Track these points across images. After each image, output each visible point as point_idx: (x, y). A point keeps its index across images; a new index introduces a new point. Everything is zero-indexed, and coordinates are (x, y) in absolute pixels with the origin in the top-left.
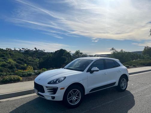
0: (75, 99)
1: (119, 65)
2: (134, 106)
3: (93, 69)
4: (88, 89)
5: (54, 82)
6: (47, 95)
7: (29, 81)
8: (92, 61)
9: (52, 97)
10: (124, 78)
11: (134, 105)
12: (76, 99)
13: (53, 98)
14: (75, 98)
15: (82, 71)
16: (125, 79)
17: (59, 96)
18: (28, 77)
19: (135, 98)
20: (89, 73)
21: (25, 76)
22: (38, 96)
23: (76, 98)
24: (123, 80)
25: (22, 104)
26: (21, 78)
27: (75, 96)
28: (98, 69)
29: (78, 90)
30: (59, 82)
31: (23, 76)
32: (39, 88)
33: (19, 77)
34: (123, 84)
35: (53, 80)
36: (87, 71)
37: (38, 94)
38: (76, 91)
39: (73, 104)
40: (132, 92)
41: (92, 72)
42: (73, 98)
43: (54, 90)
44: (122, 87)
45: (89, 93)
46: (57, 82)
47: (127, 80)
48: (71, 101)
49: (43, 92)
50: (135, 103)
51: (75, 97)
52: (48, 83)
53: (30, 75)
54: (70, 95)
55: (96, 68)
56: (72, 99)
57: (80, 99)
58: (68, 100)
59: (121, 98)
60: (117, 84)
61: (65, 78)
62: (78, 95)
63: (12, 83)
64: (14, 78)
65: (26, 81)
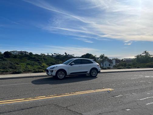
4: (69, 72)
9: (51, 74)
10: (95, 70)
15: (67, 64)
17: (54, 73)
20: (70, 65)
28: (74, 64)
29: (63, 72)
30: (54, 68)
41: (71, 65)
43: (52, 71)
49: (48, 72)
57: (64, 76)
58: (58, 76)
61: (57, 66)
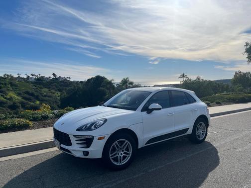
0: (122, 156)
1: (195, 101)
2: (218, 166)
3: (152, 106)
4: (143, 138)
5: (88, 128)
6: (76, 149)
7: (44, 127)
8: (151, 93)
9: (84, 152)
10: (203, 120)
11: (218, 165)
12: (123, 156)
13: (86, 153)
14: (121, 154)
15: (135, 109)
16: (203, 123)
17: (96, 150)
18: (43, 121)
19: (219, 154)
20: (145, 113)
21: (37, 121)
22: (61, 152)
23: (123, 155)
24: (201, 125)
25: (34, 165)
26: (31, 124)
27: (123, 151)
28: (160, 107)
29: (127, 141)
30: (96, 128)
31: (34, 119)
32: (61, 137)
33: (28, 121)
34: (200, 132)
35: (86, 125)
36: (142, 111)
37: (61, 148)
38: (125, 142)
39: (118, 164)
40: (215, 144)
41: (149, 111)
42: (118, 154)
43: (88, 142)
44: (199, 136)
45: (144, 146)
46: (93, 127)
47: (207, 125)
48: (116, 159)
49: (69, 144)
50: (219, 162)
51: (123, 153)
52: (78, 130)
53: (46, 118)
54: (114, 150)
55: (157, 105)
56: (117, 155)
57: (130, 155)
58: (111, 158)
59: (197, 153)
60: (190, 132)
61: (106, 120)
62: (127, 149)
63: (15, 131)
64: (19, 123)
65: (38, 127)
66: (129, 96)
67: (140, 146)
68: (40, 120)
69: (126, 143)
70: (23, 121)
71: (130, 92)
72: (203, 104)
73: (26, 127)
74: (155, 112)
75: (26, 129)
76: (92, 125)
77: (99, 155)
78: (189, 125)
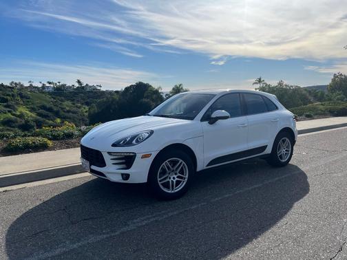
0: (174, 181)
1: (277, 108)
2: (308, 195)
3: (215, 114)
4: (204, 158)
5: (128, 142)
6: (113, 172)
7: (68, 148)
8: (214, 95)
9: (122, 175)
10: (287, 135)
11: (308, 193)
12: (177, 181)
13: (126, 177)
14: (174, 178)
15: (192, 119)
16: (287, 139)
17: (139, 173)
18: (66, 140)
19: (309, 180)
20: (206, 123)
21: (58, 140)
23: (176, 179)
24: (284, 141)
26: (50, 143)
27: (176, 174)
28: (227, 114)
29: (181, 161)
30: (137, 141)
31: (54, 138)
32: (93, 157)
33: (46, 140)
34: (283, 151)
35: (125, 139)
36: (202, 120)
37: (92, 171)
38: (178, 161)
39: (170, 192)
40: (303, 168)
41: (212, 121)
42: (170, 178)
43: (128, 161)
44: (281, 157)
45: (205, 168)
46: (134, 142)
47: (293, 142)
48: (166, 185)
49: (103, 164)
50: (309, 190)
51: (175, 176)
52: (114, 145)
53: (70, 136)
54: (164, 172)
55: (224, 113)
56: (168, 180)
57: (186, 179)
58: (159, 183)
59: (277, 179)
60: (268, 151)
61: (152, 132)
62: (182, 172)
63: (29, 152)
64: (34, 143)
65: (61, 148)
66: (184, 101)
67: (199, 169)
68: (62, 139)
69: (181, 164)
70: (39, 140)
71: (185, 97)
72: (287, 112)
73: (43, 147)
74: (219, 121)
75: (44, 150)
76: (133, 138)
77: (143, 179)
78: (268, 141)
